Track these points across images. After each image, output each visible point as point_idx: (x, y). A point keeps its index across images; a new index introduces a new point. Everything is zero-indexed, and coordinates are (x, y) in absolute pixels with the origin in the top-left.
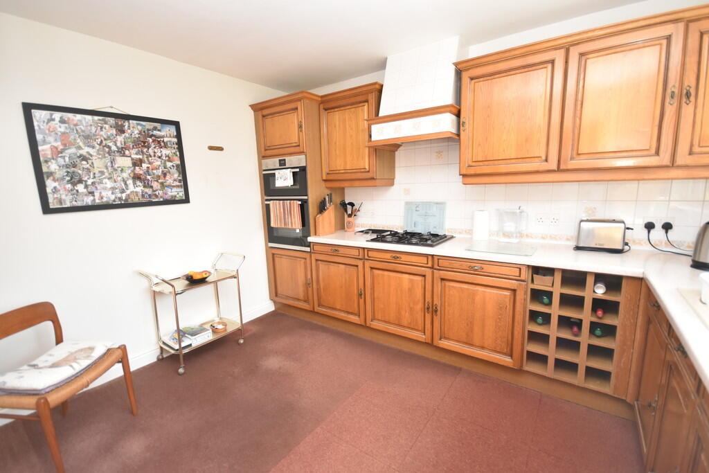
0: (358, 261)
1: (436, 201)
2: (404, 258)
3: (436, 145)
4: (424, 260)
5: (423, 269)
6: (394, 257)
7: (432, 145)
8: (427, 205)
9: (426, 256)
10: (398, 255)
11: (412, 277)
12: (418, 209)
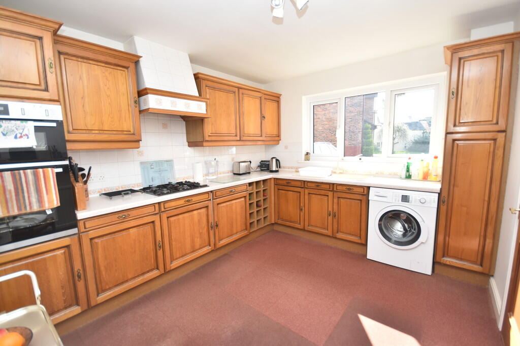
0: (154, 216)
1: (165, 159)
2: (194, 199)
3: (162, 118)
4: (206, 196)
5: (207, 202)
6: (187, 201)
7: (159, 118)
8: (159, 163)
9: (207, 193)
10: (190, 199)
11: (199, 211)
12: (152, 167)
